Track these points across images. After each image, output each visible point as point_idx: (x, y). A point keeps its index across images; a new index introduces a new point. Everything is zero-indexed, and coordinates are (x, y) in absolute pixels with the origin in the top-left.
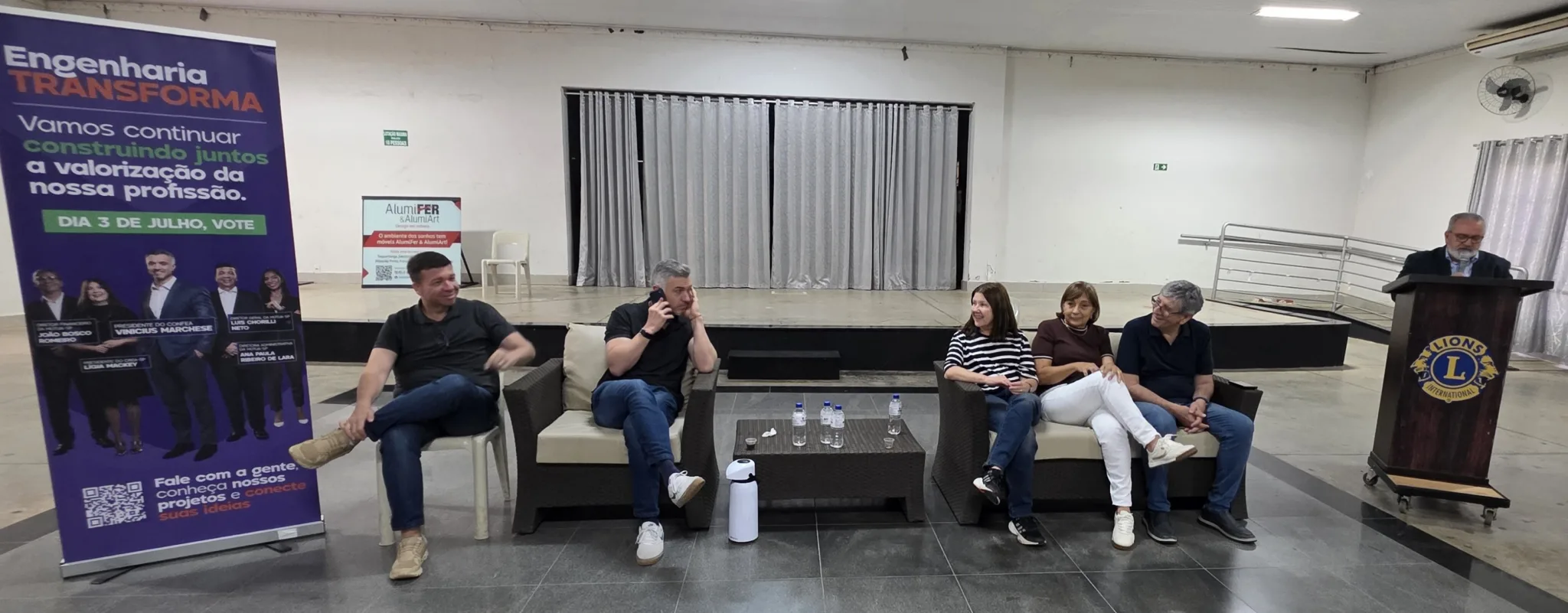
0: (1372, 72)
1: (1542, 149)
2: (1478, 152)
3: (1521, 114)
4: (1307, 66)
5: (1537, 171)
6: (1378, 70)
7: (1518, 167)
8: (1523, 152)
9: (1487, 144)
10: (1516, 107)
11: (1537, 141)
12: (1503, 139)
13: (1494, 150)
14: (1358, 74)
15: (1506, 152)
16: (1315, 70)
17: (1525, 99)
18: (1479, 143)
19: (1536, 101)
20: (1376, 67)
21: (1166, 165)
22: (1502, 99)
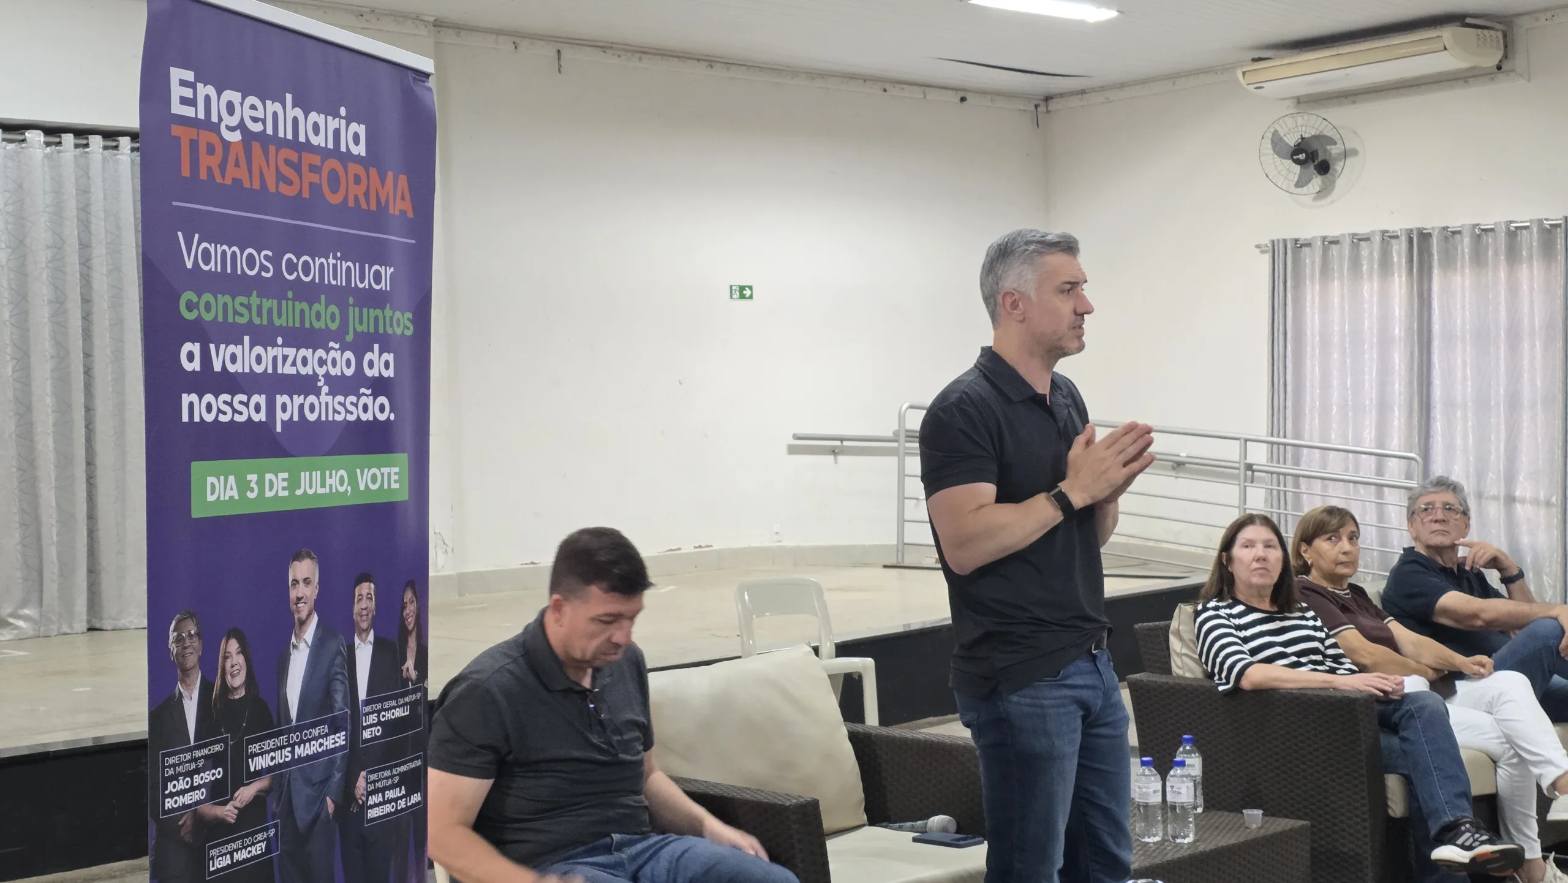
0: (1042, 109)
1: (1369, 253)
2: (1267, 258)
3: (1322, 193)
4: (950, 92)
5: (1370, 289)
6: (1053, 105)
7: (1336, 283)
8: (1341, 255)
9: (1281, 245)
10: (1317, 181)
11: (1360, 240)
12: (1304, 235)
13: (1294, 253)
14: (1025, 111)
15: (1311, 260)
16: (963, 99)
17: (1324, 168)
18: (1266, 241)
19: (1345, 173)
20: (1048, 99)
21: (751, 288)
22: (1297, 168)
